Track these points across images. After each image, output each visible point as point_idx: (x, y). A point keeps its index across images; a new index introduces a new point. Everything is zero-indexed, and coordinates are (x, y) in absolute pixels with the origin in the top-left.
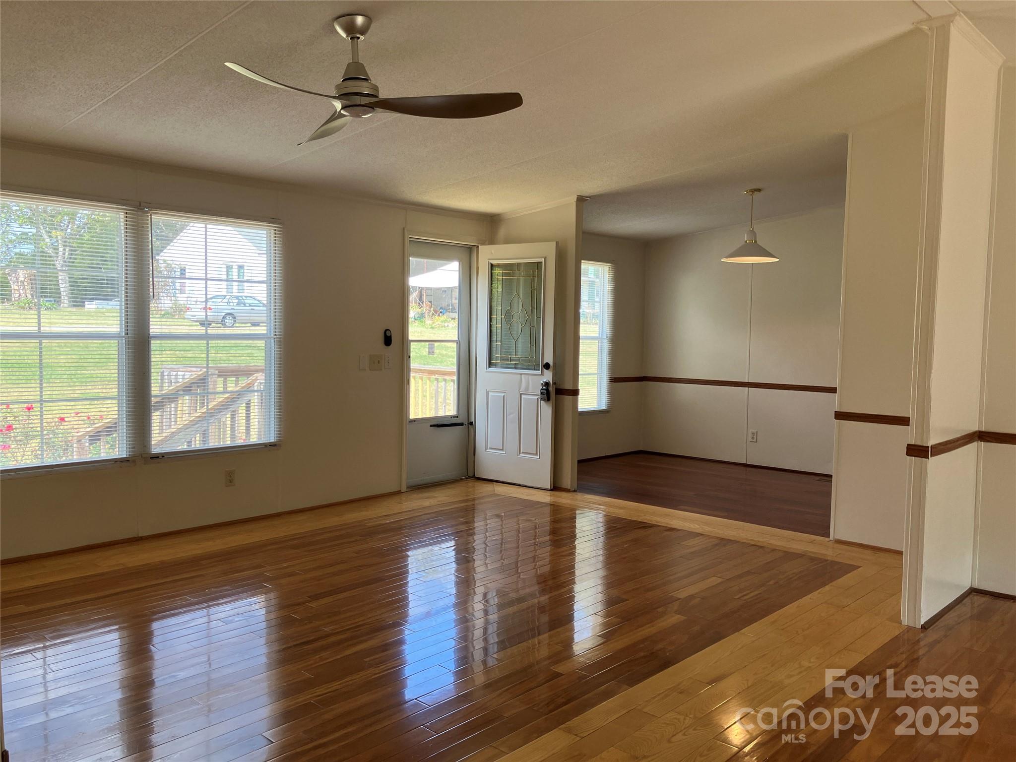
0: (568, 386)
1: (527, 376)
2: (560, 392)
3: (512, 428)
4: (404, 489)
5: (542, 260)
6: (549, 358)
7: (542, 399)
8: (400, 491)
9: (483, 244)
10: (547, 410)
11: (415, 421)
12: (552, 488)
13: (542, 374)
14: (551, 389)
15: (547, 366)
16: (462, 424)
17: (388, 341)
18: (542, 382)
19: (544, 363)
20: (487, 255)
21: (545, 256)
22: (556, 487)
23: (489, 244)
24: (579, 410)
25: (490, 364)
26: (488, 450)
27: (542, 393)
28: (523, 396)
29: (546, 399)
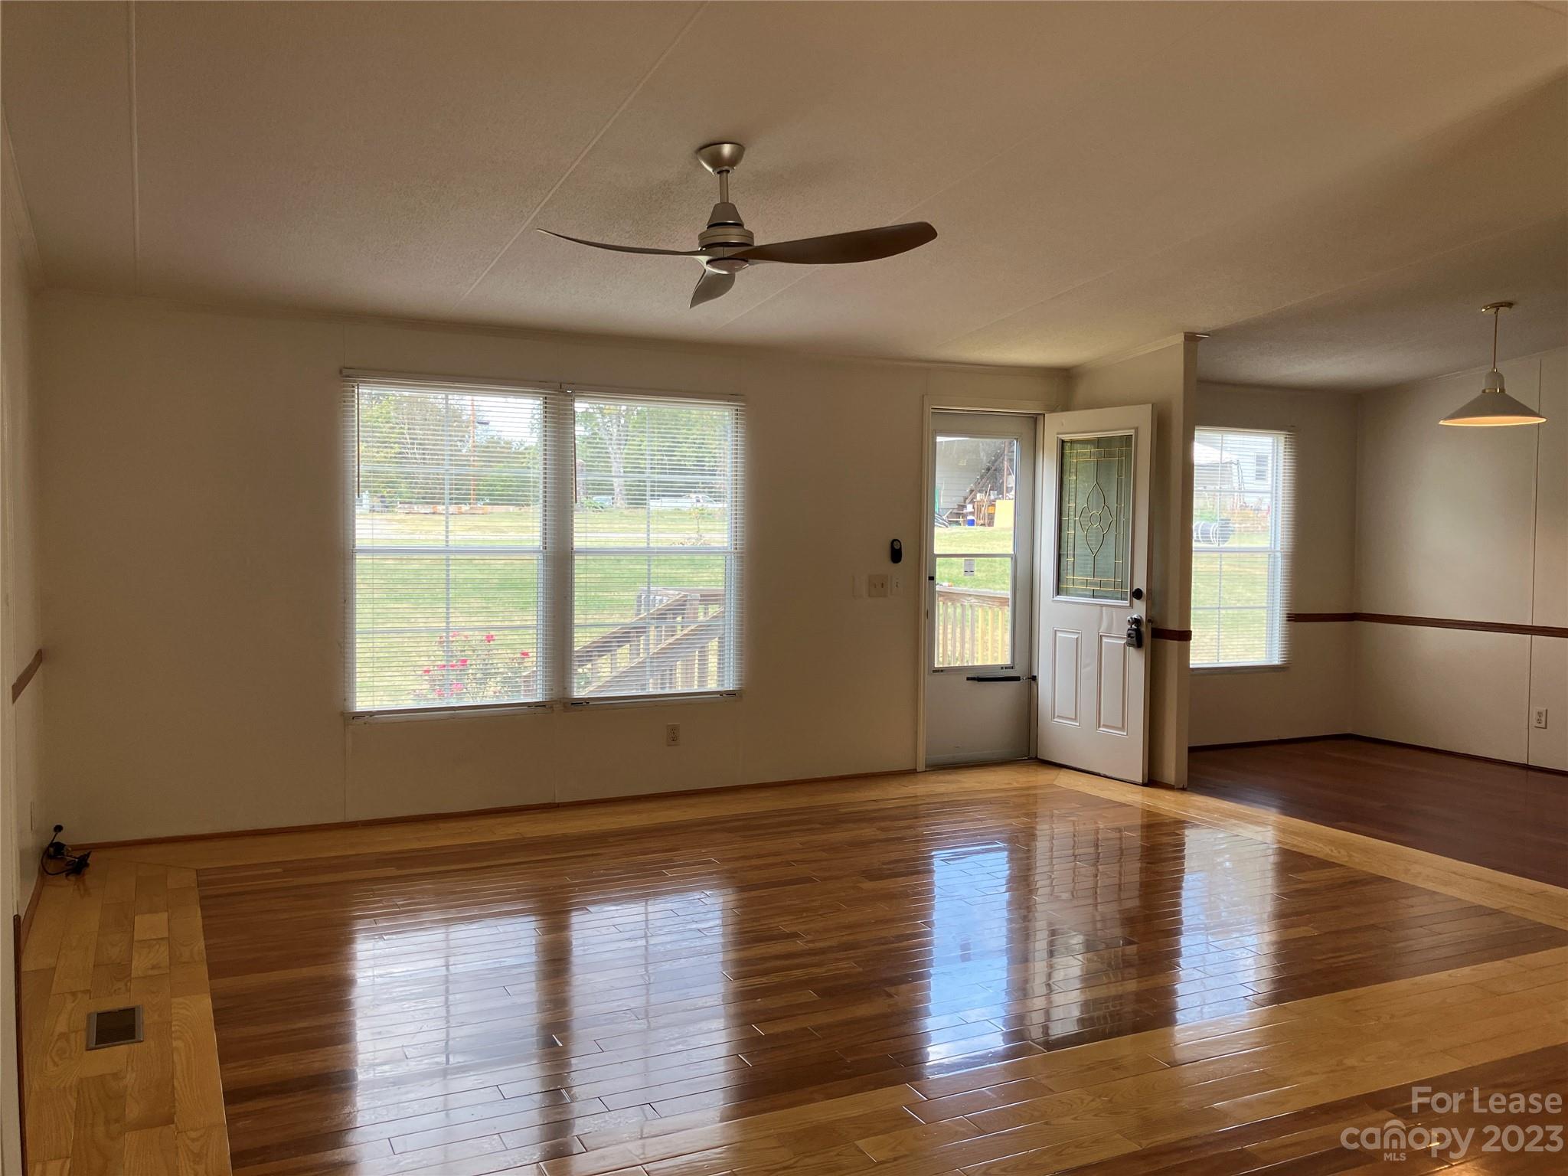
0: (1173, 625)
1: (1110, 608)
2: (1161, 634)
3: (1088, 685)
4: (921, 767)
5: (1132, 432)
6: (1141, 583)
7: (1129, 644)
8: (916, 769)
9: (1053, 410)
10: (1137, 661)
11: (942, 671)
12: (1146, 781)
13: (1131, 605)
14: (1143, 629)
15: (1137, 594)
16: (1017, 679)
17: (896, 555)
18: (1129, 618)
19: (1135, 588)
20: (1057, 426)
21: (1136, 425)
22: (1152, 780)
23: (1063, 411)
24: (1191, 666)
25: (1058, 591)
26: (1055, 720)
27: (1129, 635)
28: (1105, 640)
29: (1135, 643)
